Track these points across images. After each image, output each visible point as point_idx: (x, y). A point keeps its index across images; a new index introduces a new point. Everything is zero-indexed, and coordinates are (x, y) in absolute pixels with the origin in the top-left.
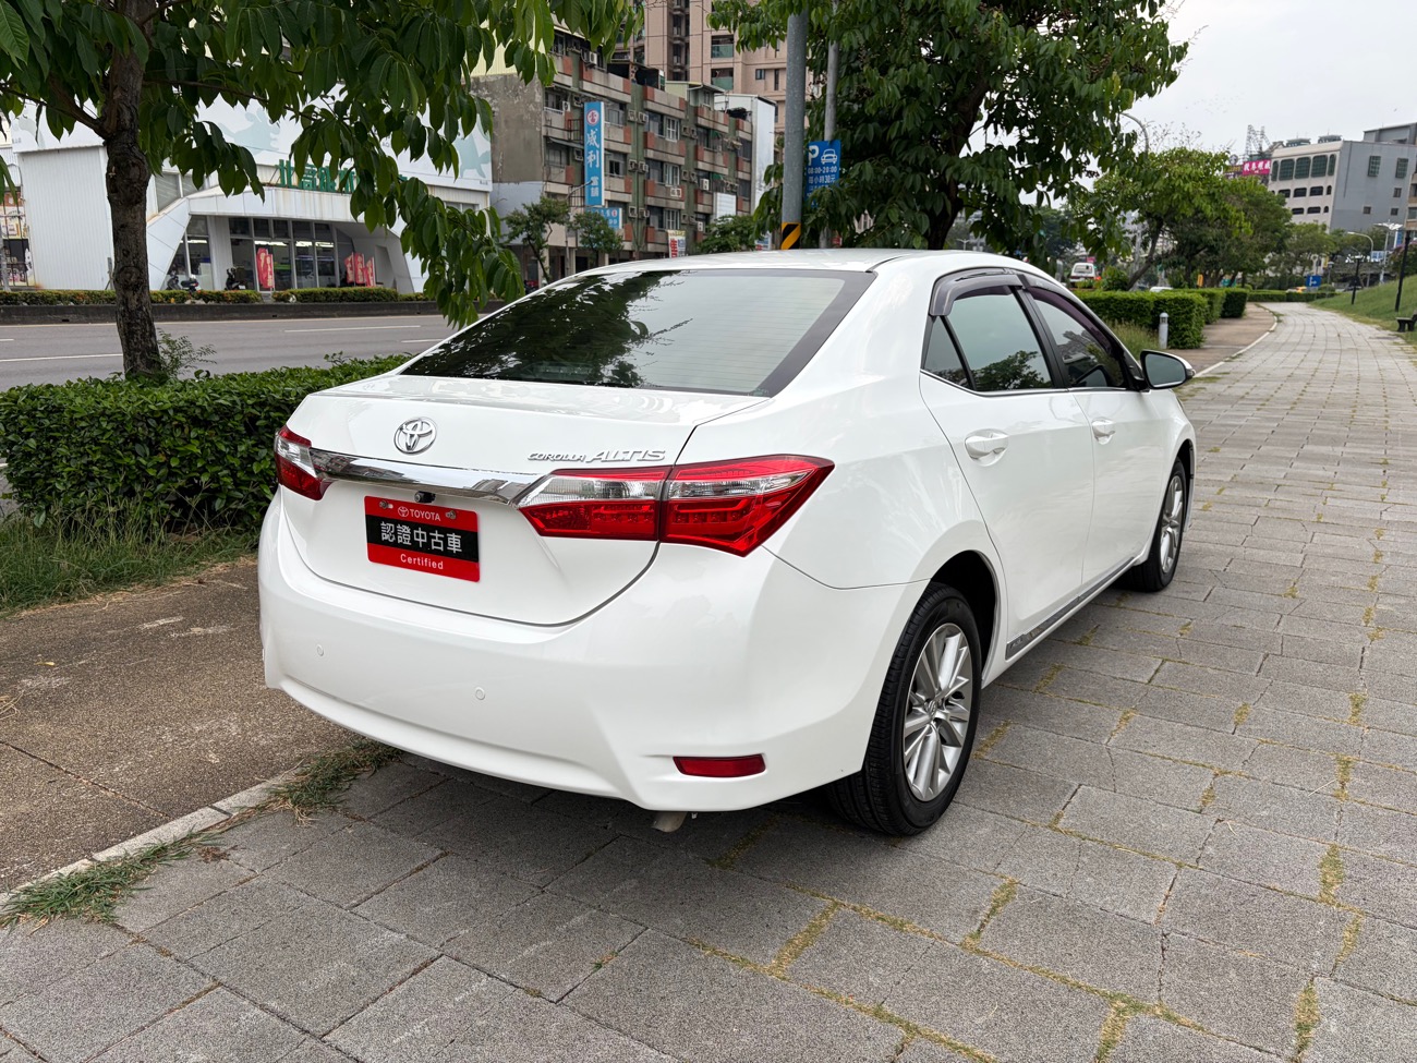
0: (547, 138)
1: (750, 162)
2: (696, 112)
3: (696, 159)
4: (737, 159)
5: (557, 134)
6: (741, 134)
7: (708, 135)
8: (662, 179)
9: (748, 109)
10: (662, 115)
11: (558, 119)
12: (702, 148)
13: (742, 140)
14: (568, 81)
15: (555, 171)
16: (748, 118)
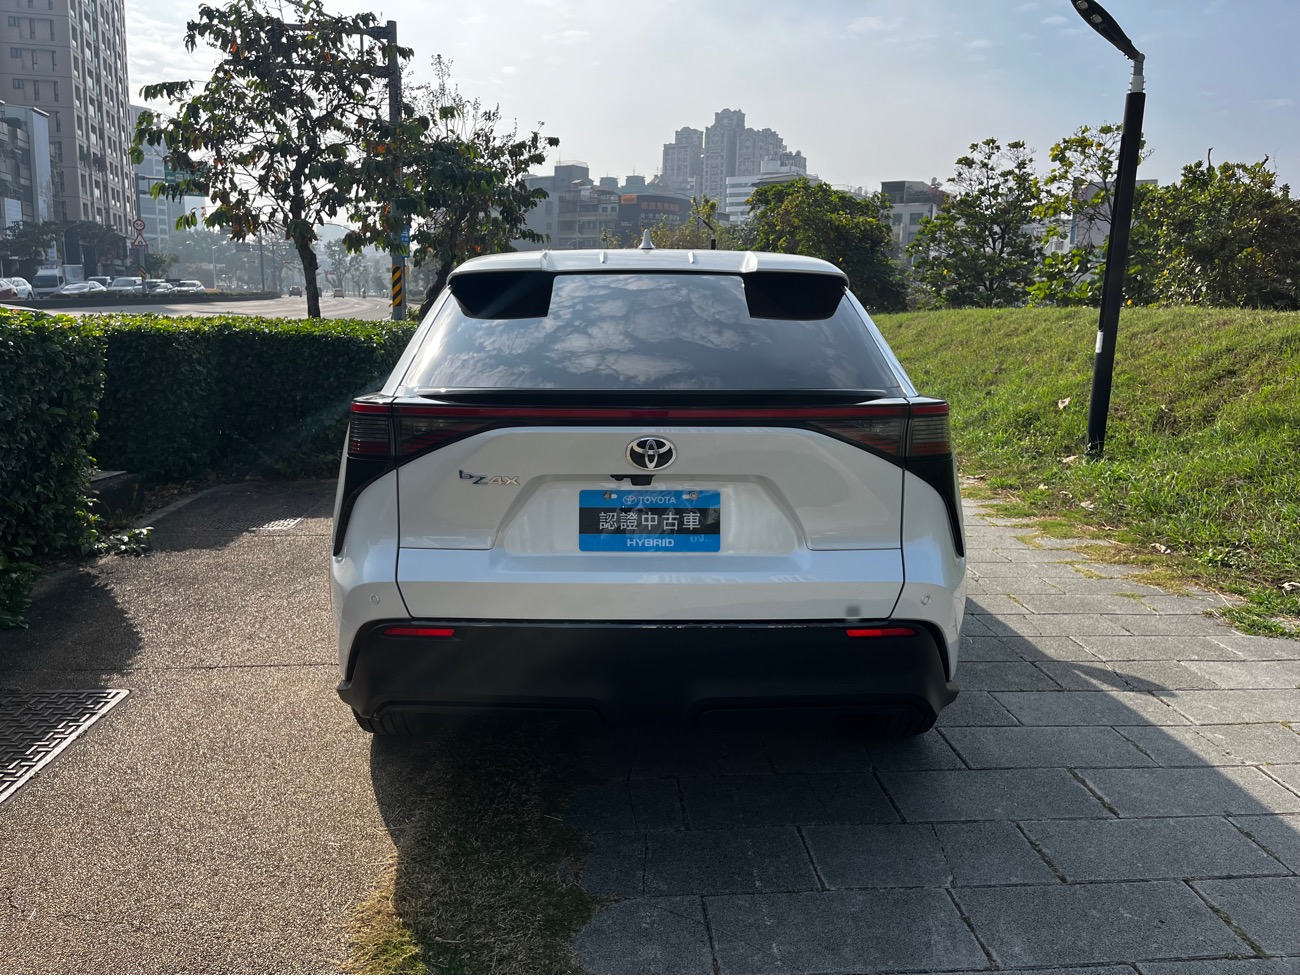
1: (29, 169)
4: (17, 166)
6: (20, 143)
9: (22, 119)
13: (21, 149)
16: (24, 127)
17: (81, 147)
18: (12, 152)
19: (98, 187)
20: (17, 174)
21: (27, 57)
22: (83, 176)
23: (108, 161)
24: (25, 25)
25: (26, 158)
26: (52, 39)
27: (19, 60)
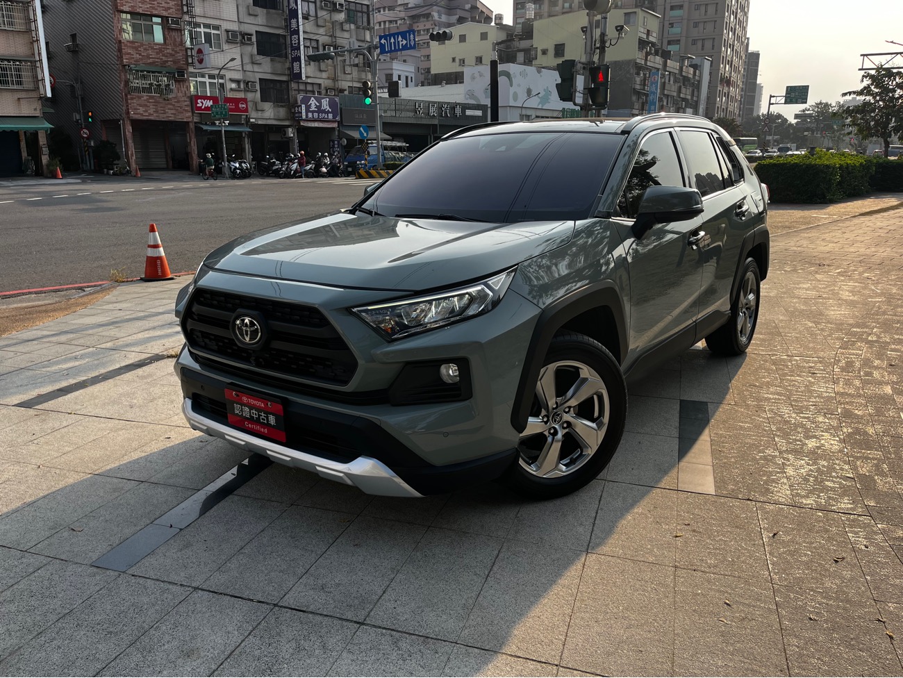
0: (634, 89)
1: (698, 91)
2: (681, 69)
3: (679, 91)
5: (638, 87)
6: (697, 78)
7: (686, 79)
8: (667, 104)
9: (699, 64)
10: (670, 72)
11: (638, 80)
12: (683, 87)
13: (697, 81)
14: (643, 62)
15: (636, 103)
16: (699, 68)
17: (721, 74)
18: (693, 84)
19: (725, 96)
20: (693, 95)
21: (701, 26)
22: (720, 91)
23: (732, 79)
24: (703, 8)
25: (697, 86)
26: (716, 14)
27: (697, 28)
